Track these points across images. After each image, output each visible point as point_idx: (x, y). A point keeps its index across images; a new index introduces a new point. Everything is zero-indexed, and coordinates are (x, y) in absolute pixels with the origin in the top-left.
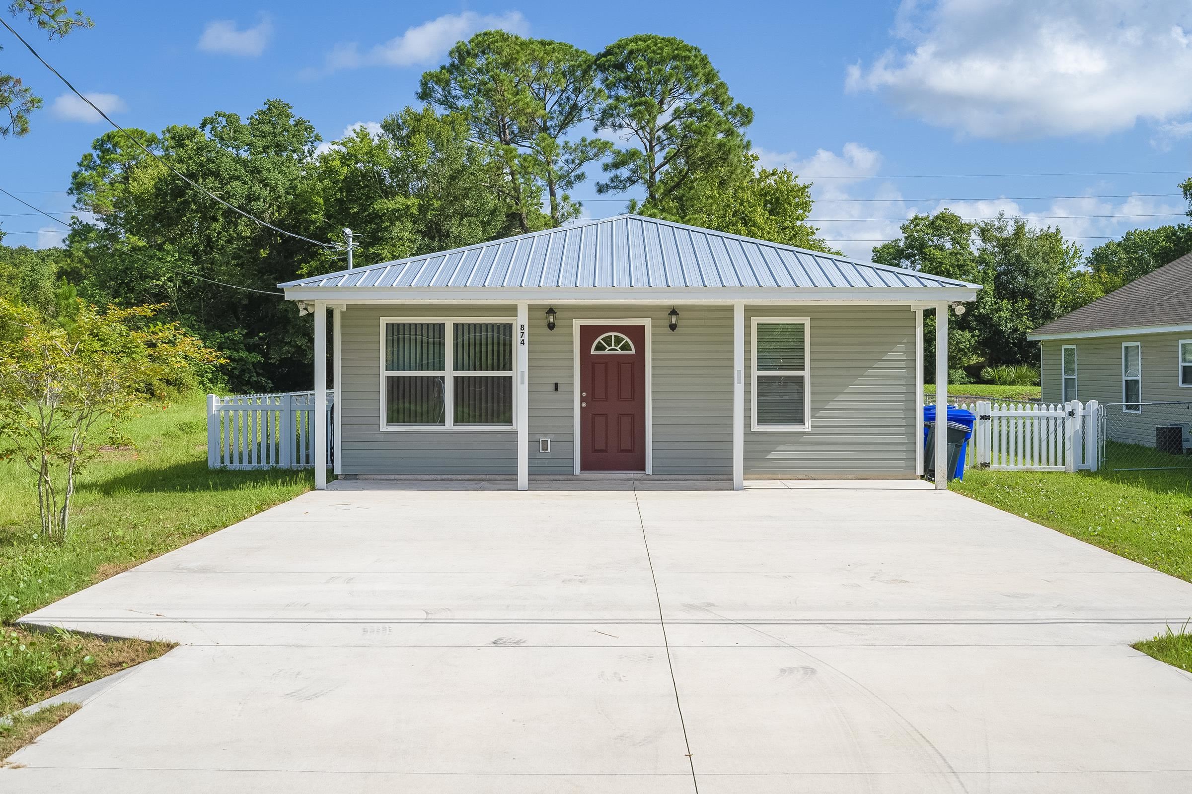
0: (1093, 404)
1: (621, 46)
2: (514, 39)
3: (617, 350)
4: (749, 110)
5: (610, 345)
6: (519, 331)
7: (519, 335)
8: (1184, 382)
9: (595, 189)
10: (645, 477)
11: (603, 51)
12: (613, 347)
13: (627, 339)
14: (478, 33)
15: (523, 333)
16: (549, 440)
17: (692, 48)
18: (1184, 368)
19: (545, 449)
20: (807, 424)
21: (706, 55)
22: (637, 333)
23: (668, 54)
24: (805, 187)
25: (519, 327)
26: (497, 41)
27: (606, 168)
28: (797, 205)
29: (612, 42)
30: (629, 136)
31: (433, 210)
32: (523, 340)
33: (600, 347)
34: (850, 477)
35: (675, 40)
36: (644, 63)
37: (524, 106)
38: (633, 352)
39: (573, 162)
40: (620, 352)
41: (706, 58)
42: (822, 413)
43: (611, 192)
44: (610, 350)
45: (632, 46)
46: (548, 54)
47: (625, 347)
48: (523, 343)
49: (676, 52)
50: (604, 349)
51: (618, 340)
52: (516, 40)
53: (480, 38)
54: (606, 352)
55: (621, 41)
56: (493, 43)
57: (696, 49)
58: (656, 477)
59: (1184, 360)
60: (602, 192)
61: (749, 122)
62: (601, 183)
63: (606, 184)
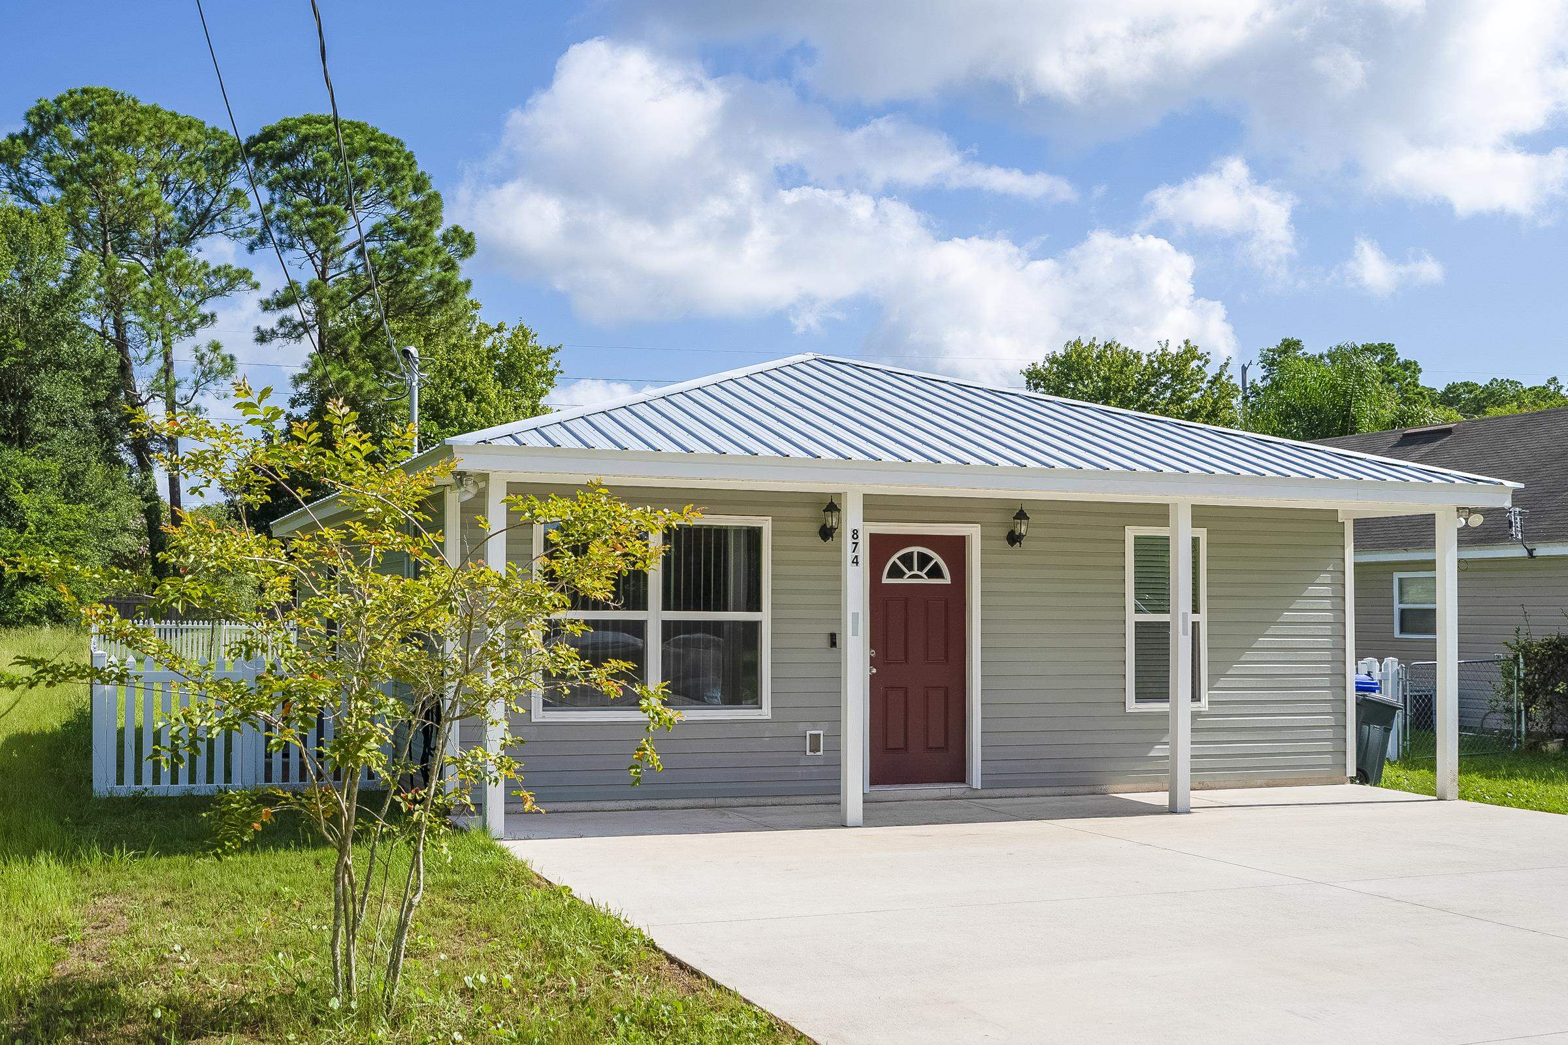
0: (1391, 662)
1: (287, 129)
2: (131, 103)
3: (921, 577)
4: (470, 235)
5: (911, 569)
6: (850, 540)
7: (850, 547)
8: (1402, 631)
9: (254, 335)
10: (969, 793)
11: (257, 133)
12: (916, 572)
13: (937, 558)
14: (73, 89)
15: (857, 543)
16: (821, 732)
17: (393, 139)
18: (1403, 611)
19: (814, 748)
20: (1203, 700)
21: (411, 152)
22: (955, 549)
23: (361, 145)
24: (551, 351)
25: (850, 534)
26: (106, 103)
27: (266, 306)
28: (539, 375)
29: (273, 121)
30: (300, 262)
31: (11, 355)
32: (856, 557)
33: (895, 572)
34: (1259, 782)
35: (366, 124)
36: (327, 155)
37: (151, 204)
38: (947, 580)
39: (193, 296)
40: (927, 581)
41: (413, 156)
42: (1223, 682)
43: (277, 342)
44: (911, 577)
45: (304, 129)
46: (181, 130)
47: (936, 572)
48: (856, 562)
49: (373, 144)
50: (901, 574)
51: (924, 559)
52: (135, 104)
53: (77, 96)
54: (904, 581)
55: (286, 120)
56: (100, 105)
57: (398, 142)
58: (986, 793)
59: (1401, 602)
60: (265, 341)
61: (471, 253)
62: (262, 328)
63: (272, 330)
